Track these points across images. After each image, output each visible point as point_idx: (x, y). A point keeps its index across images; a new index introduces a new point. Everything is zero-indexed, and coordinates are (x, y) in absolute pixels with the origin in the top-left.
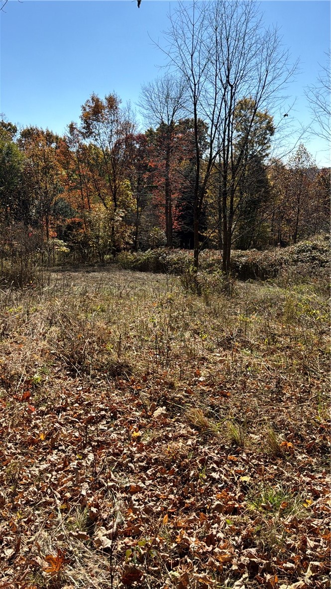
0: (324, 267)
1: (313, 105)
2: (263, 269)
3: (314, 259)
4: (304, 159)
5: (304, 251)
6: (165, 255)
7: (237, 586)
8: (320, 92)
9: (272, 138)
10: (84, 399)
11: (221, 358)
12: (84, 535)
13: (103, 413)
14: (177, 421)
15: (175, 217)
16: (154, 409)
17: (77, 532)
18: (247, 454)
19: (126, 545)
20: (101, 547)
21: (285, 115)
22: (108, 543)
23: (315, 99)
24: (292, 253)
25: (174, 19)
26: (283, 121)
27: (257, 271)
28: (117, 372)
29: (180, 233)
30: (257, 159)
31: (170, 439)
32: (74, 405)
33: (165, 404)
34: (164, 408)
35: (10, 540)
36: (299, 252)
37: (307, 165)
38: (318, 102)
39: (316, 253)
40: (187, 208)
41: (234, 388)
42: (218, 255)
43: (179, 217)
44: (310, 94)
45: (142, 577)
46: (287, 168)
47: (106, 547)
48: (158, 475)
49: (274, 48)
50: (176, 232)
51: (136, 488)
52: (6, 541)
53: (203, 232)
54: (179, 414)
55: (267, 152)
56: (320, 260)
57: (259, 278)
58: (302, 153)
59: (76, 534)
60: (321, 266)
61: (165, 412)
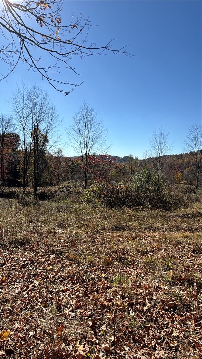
0: (72, 193)
1: (68, 134)
2: (49, 195)
3: (68, 190)
4: (60, 153)
5: (64, 188)
6: (3, 190)
7: (131, 313)
8: (71, 130)
9: (48, 144)
10: (12, 257)
11: (62, 232)
12: (62, 314)
13: (27, 262)
14: (62, 259)
15: (5, 173)
16: (49, 256)
17: (59, 313)
18: (98, 266)
19: (81, 313)
20: (71, 317)
21: (59, 137)
22: (73, 314)
23: (69, 133)
24: (59, 188)
25: (16, 93)
26: (58, 139)
27: (46, 196)
28: (22, 243)
29: (8, 180)
30: (42, 152)
31: (65, 267)
32: (9, 261)
33: (53, 253)
34: (54, 255)
35: (28, 328)
36: (62, 188)
37: (61, 155)
38: (70, 134)
39: (68, 188)
40: (11, 169)
41: (76, 243)
42: (32, 190)
43: (7, 173)
44: (67, 130)
45: (97, 322)
46: (54, 156)
47: (73, 316)
48: (70, 282)
49: (54, 112)
50: (6, 180)
51: (66, 289)
52: (26, 329)
53: (19, 180)
54: (61, 257)
55: (46, 149)
56: (70, 191)
57: (47, 199)
58: (60, 151)
59: (59, 315)
60: (71, 193)
61: (55, 257)
